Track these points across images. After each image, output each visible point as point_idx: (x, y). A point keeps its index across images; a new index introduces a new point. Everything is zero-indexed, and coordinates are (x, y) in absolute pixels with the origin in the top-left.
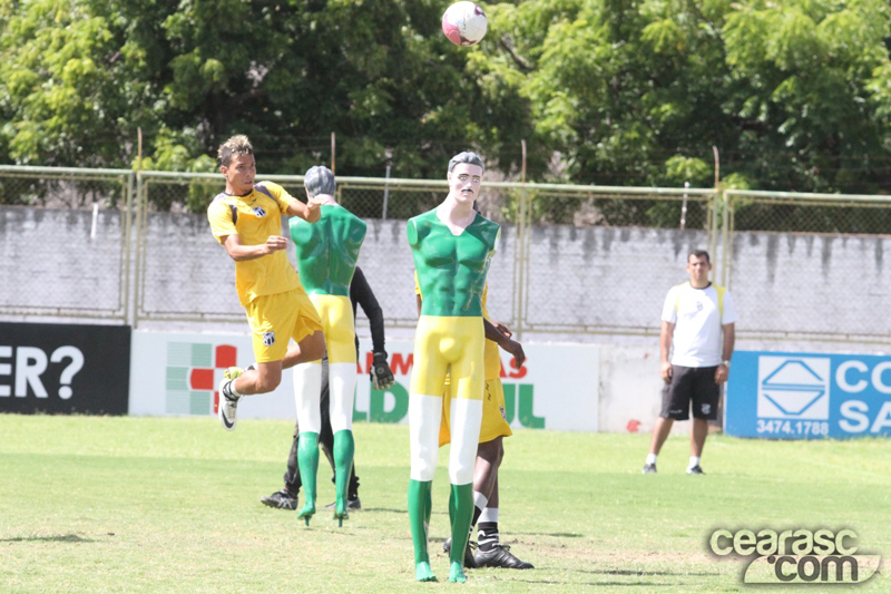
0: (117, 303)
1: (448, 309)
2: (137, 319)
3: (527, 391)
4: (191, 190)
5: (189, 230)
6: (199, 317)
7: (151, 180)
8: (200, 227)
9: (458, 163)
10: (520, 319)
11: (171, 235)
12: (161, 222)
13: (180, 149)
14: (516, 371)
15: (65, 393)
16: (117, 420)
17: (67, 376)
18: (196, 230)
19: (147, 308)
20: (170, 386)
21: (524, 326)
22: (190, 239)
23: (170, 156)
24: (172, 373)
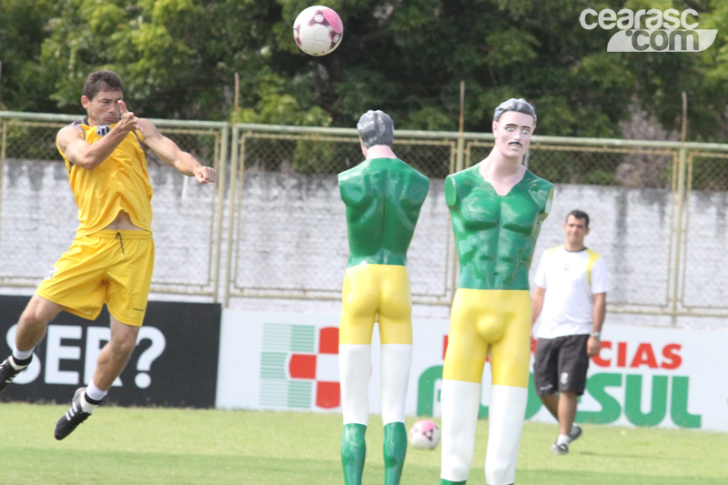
0: (206, 277)
1: (488, 281)
2: (229, 296)
3: (682, 383)
4: (300, 147)
5: (294, 193)
6: (303, 294)
7: (249, 135)
8: (308, 190)
9: (505, 111)
10: (676, 300)
11: (275, 198)
12: (264, 183)
13: (287, 99)
14: (669, 361)
15: (143, 381)
16: (202, 413)
17: (145, 362)
18: (303, 192)
19: (241, 283)
20: (265, 374)
21: (680, 309)
22: (298, 204)
23: (276, 106)
24: (268, 359)
